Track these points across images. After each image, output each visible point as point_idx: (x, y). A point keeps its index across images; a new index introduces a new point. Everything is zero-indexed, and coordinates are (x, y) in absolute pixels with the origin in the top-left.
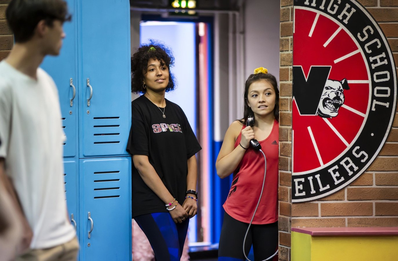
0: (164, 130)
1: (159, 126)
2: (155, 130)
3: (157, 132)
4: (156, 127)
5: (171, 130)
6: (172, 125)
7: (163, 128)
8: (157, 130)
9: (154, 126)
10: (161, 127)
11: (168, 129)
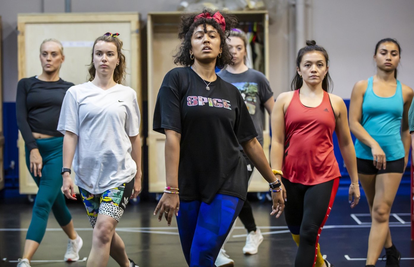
0: (201, 103)
1: (196, 98)
2: (190, 102)
3: (191, 105)
4: (192, 99)
5: (211, 105)
6: (215, 100)
7: (200, 101)
8: (192, 102)
9: (189, 98)
10: (198, 100)
11: (207, 104)
